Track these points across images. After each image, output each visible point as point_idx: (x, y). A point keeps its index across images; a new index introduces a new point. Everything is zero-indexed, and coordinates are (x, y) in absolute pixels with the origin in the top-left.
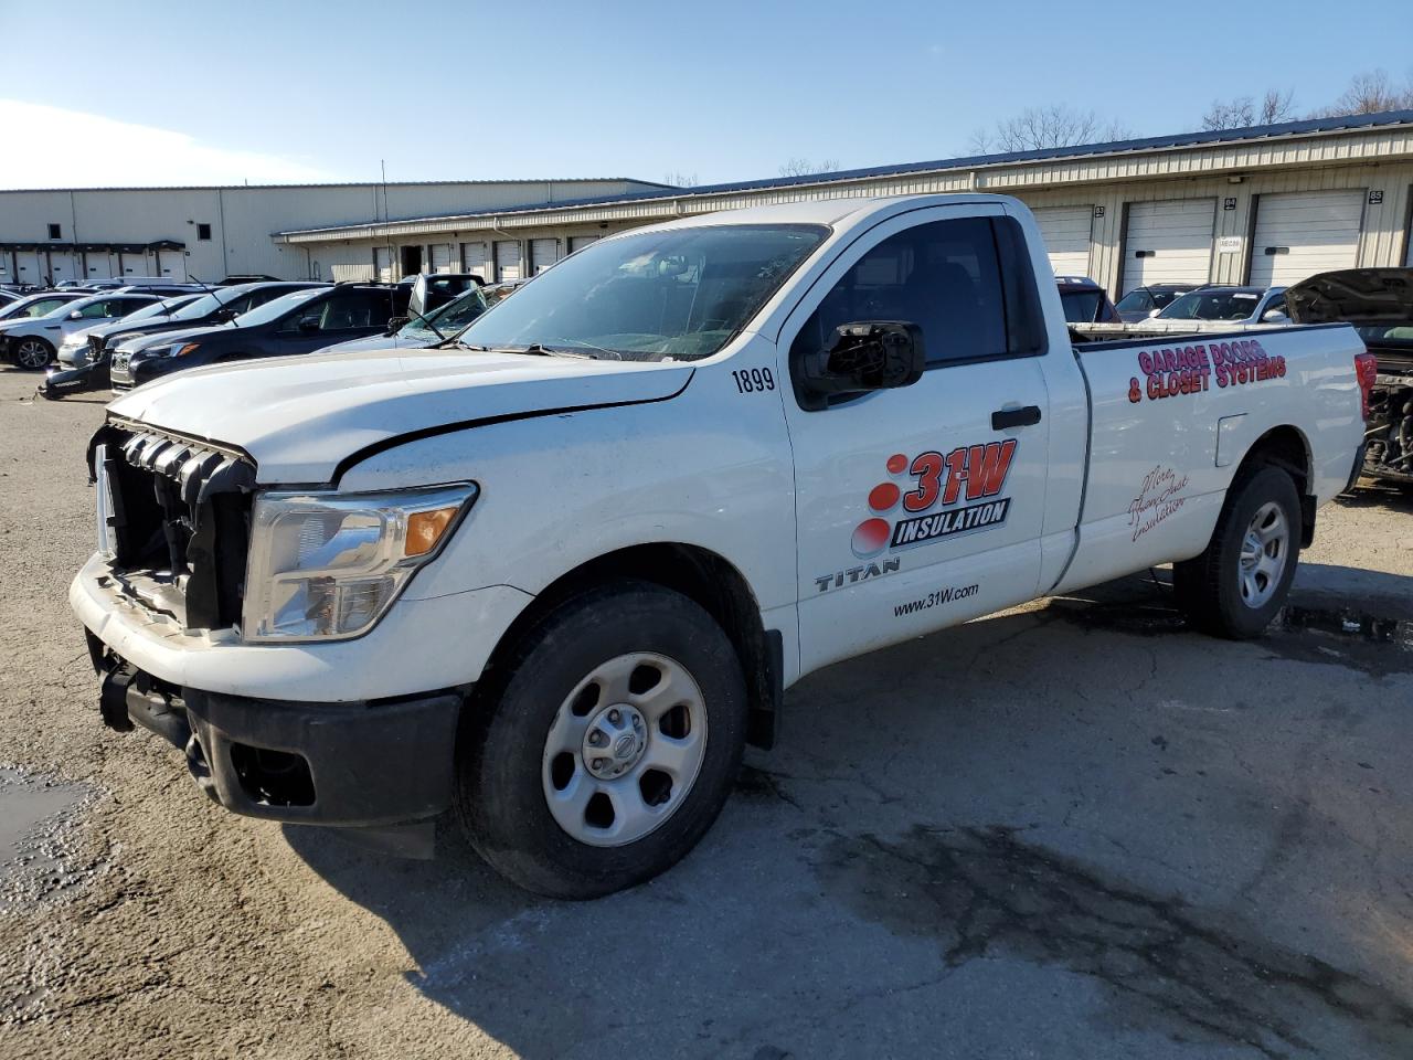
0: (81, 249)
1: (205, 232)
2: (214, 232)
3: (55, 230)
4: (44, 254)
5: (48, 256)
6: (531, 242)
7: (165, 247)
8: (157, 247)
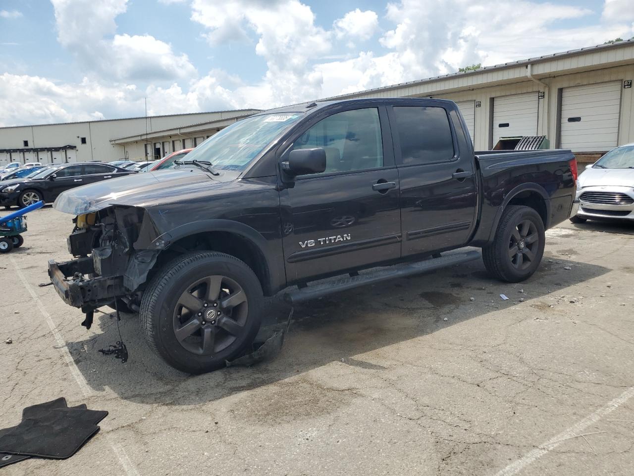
0: (36, 151)
1: (84, 141)
2: (87, 140)
3: (26, 143)
4: (22, 153)
5: (24, 154)
6: (195, 139)
7: (68, 148)
8: (66, 148)
